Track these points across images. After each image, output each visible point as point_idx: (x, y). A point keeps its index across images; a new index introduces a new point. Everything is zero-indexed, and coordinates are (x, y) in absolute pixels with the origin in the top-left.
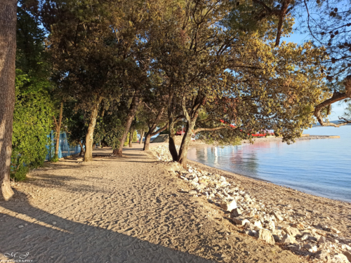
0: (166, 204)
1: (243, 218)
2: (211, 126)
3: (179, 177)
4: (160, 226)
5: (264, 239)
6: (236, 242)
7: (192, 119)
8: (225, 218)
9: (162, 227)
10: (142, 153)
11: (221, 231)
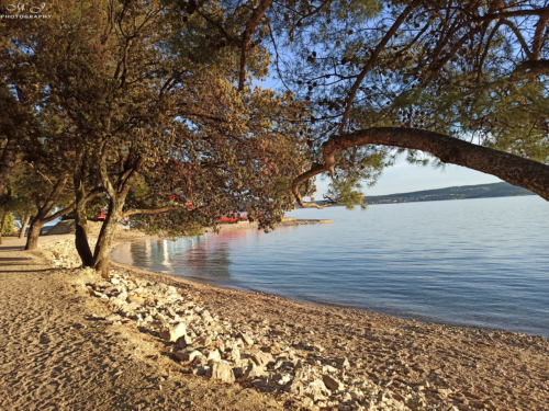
0: (58, 345)
1: (192, 349)
2: (153, 206)
3: (92, 294)
4: (41, 387)
5: (219, 377)
6: (175, 390)
7: (118, 194)
8: (163, 353)
9: (44, 387)
10: (23, 254)
11: (153, 376)
